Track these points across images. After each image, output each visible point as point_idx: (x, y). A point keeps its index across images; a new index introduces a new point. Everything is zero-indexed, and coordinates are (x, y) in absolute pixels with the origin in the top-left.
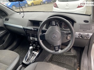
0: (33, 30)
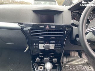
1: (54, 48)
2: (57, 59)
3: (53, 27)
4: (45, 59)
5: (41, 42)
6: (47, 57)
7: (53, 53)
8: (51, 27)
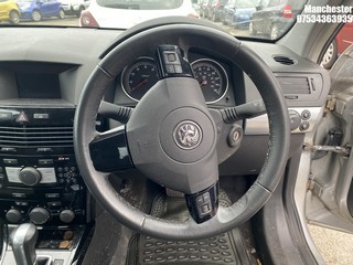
0: (22, 118)
1: (54, 180)
2: (73, 210)
3: (41, 116)
4: (35, 210)
5: (10, 161)
6: (41, 206)
7: (54, 195)
8: (36, 116)
